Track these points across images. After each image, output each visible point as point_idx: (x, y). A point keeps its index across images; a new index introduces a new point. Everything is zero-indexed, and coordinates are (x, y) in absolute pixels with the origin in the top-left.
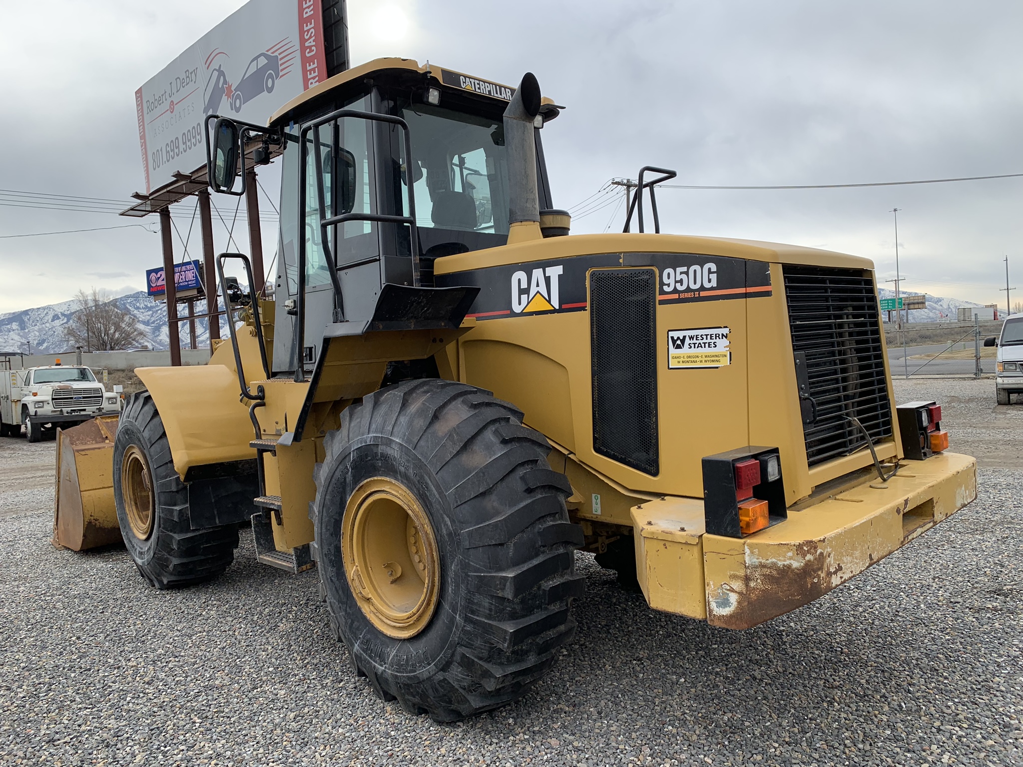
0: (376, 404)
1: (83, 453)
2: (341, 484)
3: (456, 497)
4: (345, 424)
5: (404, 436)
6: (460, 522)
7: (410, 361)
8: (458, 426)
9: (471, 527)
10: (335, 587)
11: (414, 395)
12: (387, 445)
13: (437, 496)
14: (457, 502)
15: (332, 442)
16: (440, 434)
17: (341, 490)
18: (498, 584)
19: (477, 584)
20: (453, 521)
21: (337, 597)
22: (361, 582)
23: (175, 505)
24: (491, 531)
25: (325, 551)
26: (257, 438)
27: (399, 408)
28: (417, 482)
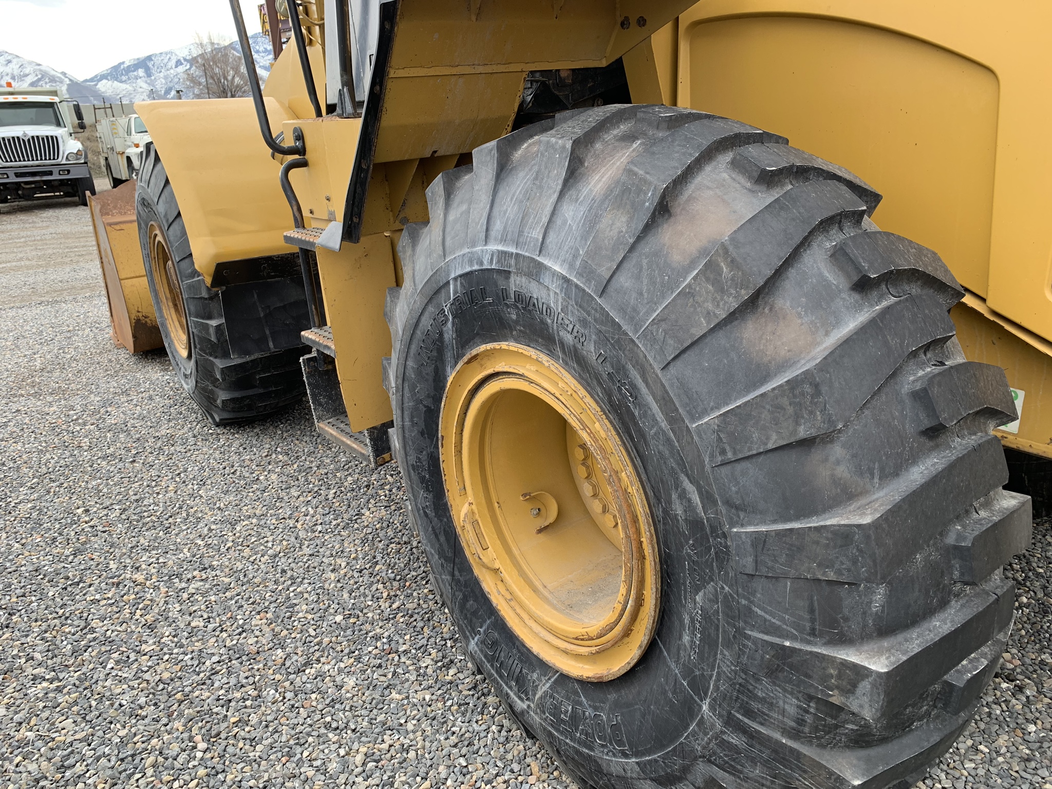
0: (503, 169)
1: (118, 227)
2: (434, 343)
3: (720, 439)
4: (436, 211)
5: (575, 257)
6: (728, 503)
7: (573, 70)
8: (733, 238)
9: (764, 522)
10: (433, 527)
11: (598, 146)
12: (529, 275)
13: (664, 424)
14: (723, 452)
15: (414, 250)
16: (677, 258)
17: (435, 354)
18: (832, 677)
19: (770, 660)
20: (707, 498)
21: (437, 546)
22: (479, 536)
23: (210, 317)
24: (827, 546)
25: (412, 459)
26: (297, 226)
27: (561, 182)
28: (605, 376)
